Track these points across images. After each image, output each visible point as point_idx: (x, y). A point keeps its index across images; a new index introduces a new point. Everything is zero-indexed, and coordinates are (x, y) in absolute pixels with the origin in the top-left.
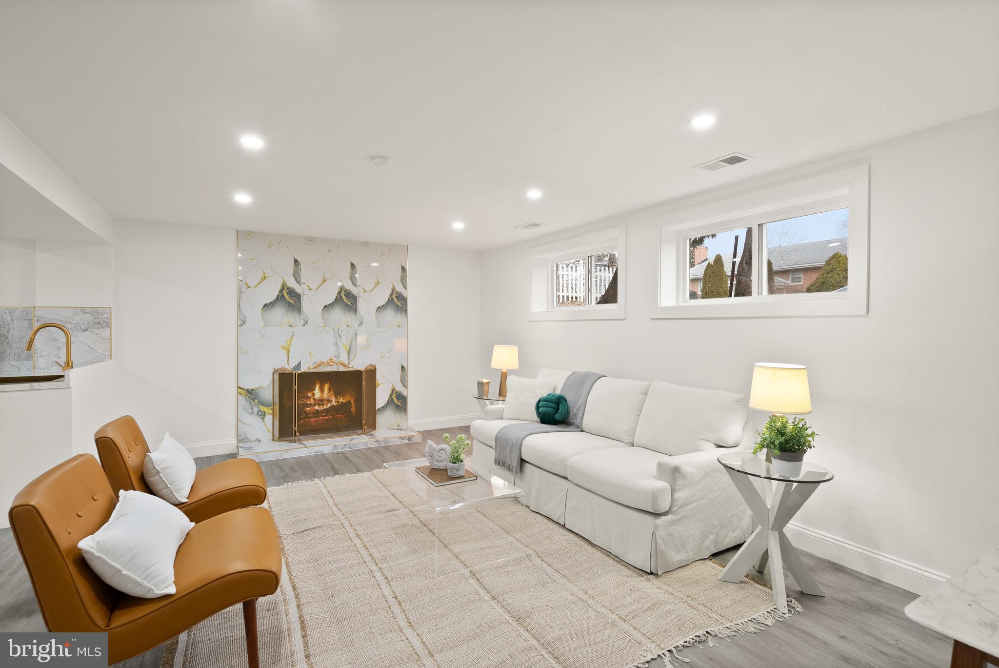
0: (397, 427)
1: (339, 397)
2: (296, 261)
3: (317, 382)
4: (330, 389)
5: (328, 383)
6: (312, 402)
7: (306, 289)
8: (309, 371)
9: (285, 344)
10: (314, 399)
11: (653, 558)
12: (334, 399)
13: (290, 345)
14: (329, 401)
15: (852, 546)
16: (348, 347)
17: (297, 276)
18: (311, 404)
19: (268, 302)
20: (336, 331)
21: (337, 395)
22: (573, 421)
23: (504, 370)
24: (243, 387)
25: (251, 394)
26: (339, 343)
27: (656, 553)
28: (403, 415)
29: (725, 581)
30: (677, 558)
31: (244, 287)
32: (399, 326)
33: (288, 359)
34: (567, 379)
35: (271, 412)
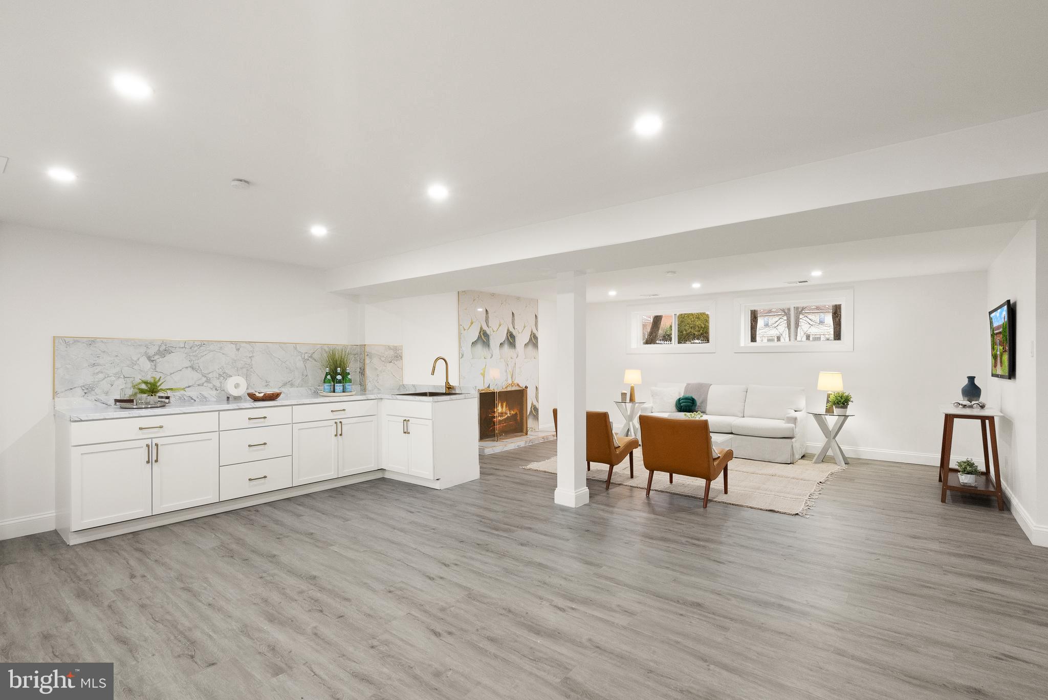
0: (534, 431)
1: (511, 410)
2: (486, 311)
3: (502, 399)
4: (506, 406)
5: (505, 400)
7: (492, 332)
8: (503, 390)
9: (482, 372)
10: (498, 413)
11: (792, 457)
12: (508, 412)
13: (485, 372)
14: (506, 414)
18: (496, 416)
19: (474, 340)
20: (506, 362)
23: (633, 385)
26: (507, 370)
27: (793, 454)
29: (816, 463)
31: (461, 331)
32: (534, 358)
33: (484, 382)
34: (686, 387)
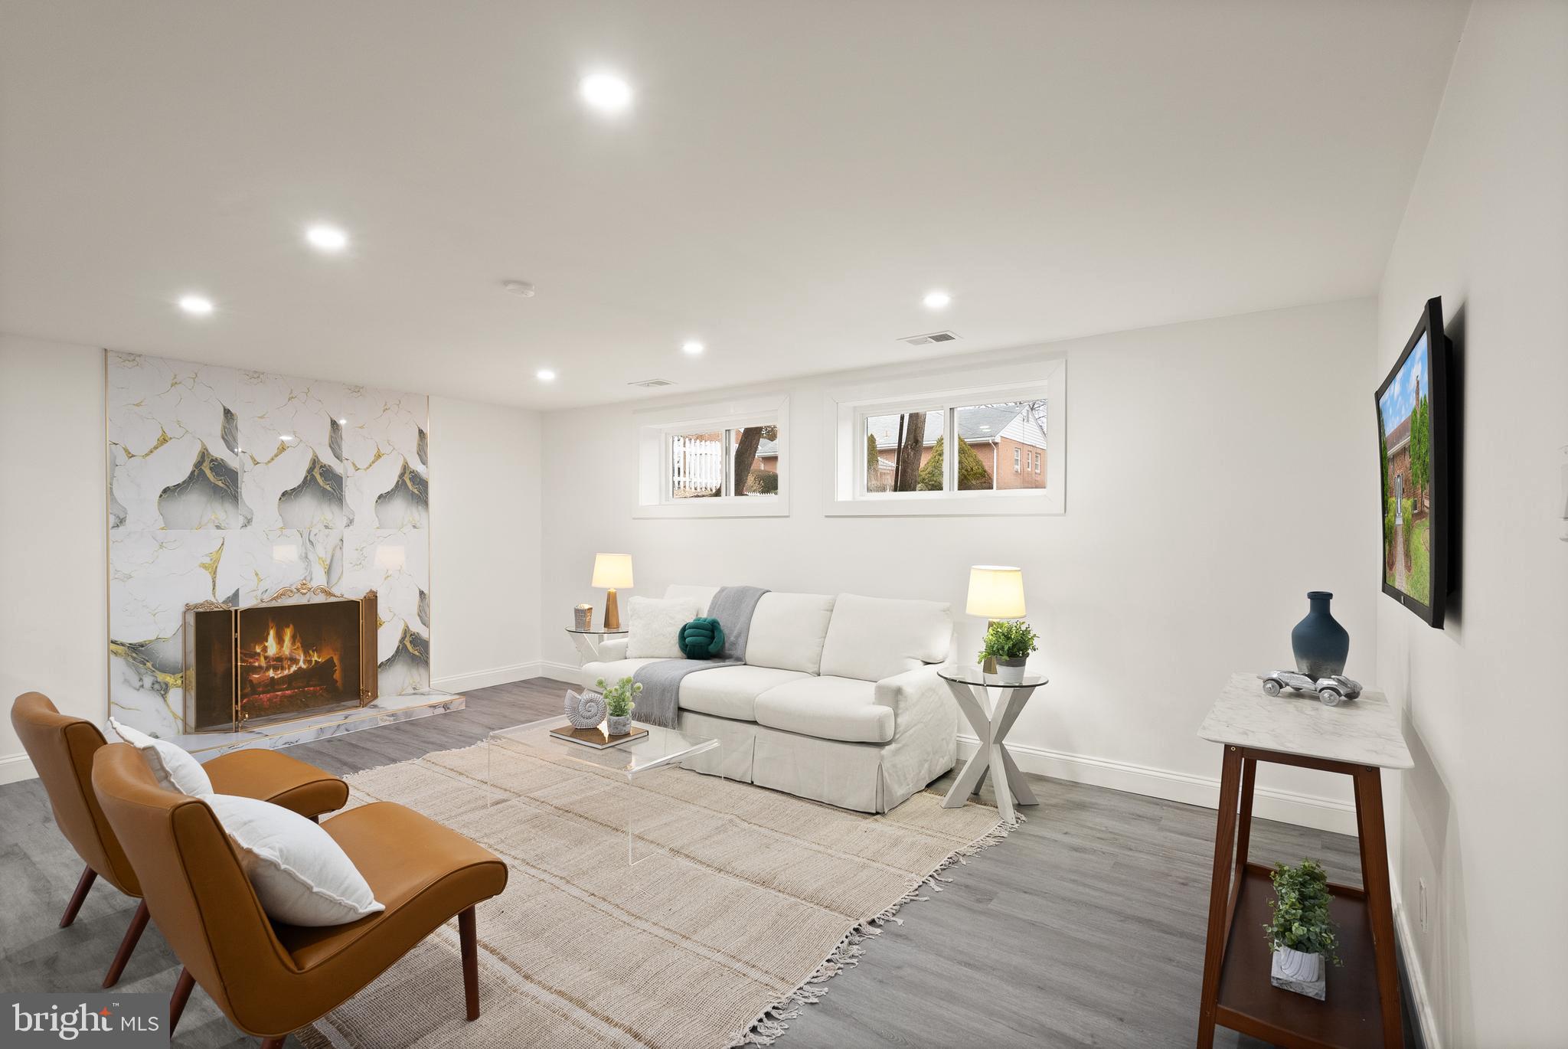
0: (413, 691)
1: (311, 652)
2: (227, 413)
3: (271, 625)
4: (294, 638)
5: (291, 626)
6: (263, 663)
7: (249, 462)
8: (264, 605)
9: (207, 560)
10: (266, 658)
11: (880, 795)
12: (302, 658)
13: (218, 561)
14: (294, 661)
15: (1053, 754)
16: (328, 562)
17: (230, 438)
18: (260, 667)
19: (171, 483)
20: (306, 535)
21: (306, 648)
22: (730, 652)
23: (612, 590)
24: (120, 639)
25: (138, 653)
26: (311, 556)
27: (882, 788)
28: (422, 671)
29: (950, 807)
30: (900, 791)
31: (122, 458)
32: (414, 527)
33: (214, 585)
34: (715, 597)
35: (179, 682)
